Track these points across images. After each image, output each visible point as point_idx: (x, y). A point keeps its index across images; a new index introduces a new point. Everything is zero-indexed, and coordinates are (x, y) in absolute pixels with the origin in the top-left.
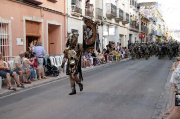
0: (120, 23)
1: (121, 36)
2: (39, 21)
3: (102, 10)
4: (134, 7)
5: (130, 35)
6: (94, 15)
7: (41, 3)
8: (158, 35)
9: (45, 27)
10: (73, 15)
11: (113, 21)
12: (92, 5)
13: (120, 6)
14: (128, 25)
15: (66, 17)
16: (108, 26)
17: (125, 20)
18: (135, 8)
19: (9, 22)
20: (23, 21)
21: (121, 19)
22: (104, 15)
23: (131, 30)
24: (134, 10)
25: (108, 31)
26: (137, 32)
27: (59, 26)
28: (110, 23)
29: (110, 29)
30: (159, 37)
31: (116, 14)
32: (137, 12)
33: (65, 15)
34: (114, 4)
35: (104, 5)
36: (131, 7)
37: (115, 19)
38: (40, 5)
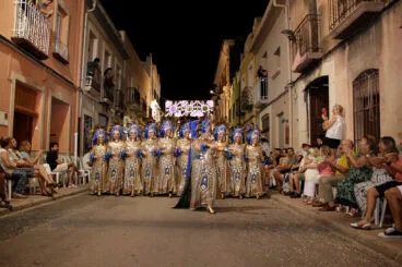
2: (38, 88)
7: (46, 57)
20: (11, 81)
27: (67, 105)
38: (44, 62)
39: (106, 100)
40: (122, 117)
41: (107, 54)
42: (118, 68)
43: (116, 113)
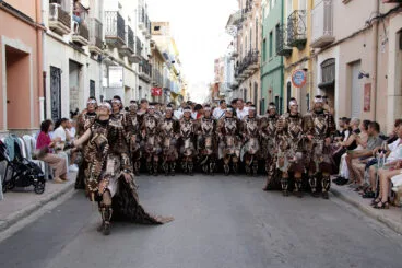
0: (126, 60)
1: (127, 88)
3: (101, 25)
4: (144, 27)
5: (140, 88)
8: (174, 90)
10: (54, 30)
11: (115, 54)
12: (87, 10)
14: (135, 66)
15: (40, 32)
16: (108, 65)
18: (145, 29)
22: (104, 38)
23: (140, 78)
24: (144, 33)
25: (107, 76)
26: (147, 82)
28: (112, 59)
29: (111, 73)
30: (174, 95)
32: (147, 38)
33: (38, 28)
36: (140, 27)
37: (119, 49)
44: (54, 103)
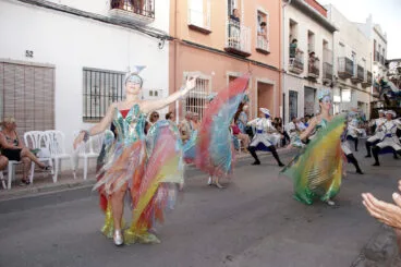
0: (359, 86)
1: (360, 104)
3: (331, 66)
4: (379, 64)
6: (321, 73)
7: (249, 55)
9: (253, 86)
10: (292, 72)
11: (348, 82)
12: (317, 59)
13: (358, 61)
14: (370, 89)
15: (282, 74)
16: (341, 89)
17: (365, 81)
18: (381, 65)
19: (210, 78)
21: (359, 80)
22: (335, 74)
23: (374, 96)
24: (380, 68)
25: (341, 95)
28: (344, 85)
29: (343, 93)
31: (352, 72)
32: (384, 71)
33: (280, 72)
34: (350, 58)
35: (335, 60)
36: (375, 64)
37: (351, 79)
38: (249, 58)
39: (311, 75)
40: (332, 86)
41: (310, 34)
42: (325, 43)
43: (325, 83)
44: (291, 110)
